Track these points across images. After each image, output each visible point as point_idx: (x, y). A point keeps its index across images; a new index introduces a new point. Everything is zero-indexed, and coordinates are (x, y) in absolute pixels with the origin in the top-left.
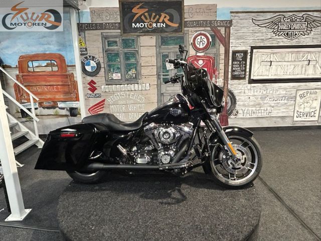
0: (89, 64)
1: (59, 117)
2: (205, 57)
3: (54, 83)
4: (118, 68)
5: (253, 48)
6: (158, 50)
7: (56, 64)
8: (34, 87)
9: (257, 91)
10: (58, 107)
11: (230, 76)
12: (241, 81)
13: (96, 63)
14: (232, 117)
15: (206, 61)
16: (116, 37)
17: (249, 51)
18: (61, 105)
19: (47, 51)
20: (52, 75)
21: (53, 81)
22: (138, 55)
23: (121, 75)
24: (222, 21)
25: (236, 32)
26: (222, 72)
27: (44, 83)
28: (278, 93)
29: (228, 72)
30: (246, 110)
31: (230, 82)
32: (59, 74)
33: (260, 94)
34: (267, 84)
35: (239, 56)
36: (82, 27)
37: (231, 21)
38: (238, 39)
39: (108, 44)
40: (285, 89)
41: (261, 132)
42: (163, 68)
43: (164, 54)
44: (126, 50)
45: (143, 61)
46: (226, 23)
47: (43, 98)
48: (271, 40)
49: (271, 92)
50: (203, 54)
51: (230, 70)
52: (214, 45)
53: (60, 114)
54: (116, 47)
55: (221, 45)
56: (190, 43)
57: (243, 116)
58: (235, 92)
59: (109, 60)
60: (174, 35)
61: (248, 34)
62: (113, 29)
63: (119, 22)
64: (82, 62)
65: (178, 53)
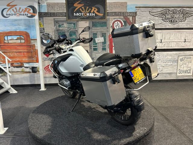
1: (23, 73)
3: (22, 51)
6: (90, 30)
7: (23, 38)
8: (7, 53)
10: (24, 66)
16: (63, 21)
20: (21, 45)
21: (21, 49)
22: (78, 33)
24: (131, 12)
25: (139, 19)
27: (15, 51)
28: (167, 58)
32: (25, 45)
34: (159, 52)
36: (41, 14)
37: (136, 13)
40: (171, 55)
42: (93, 42)
43: (94, 32)
46: (133, 14)
47: (14, 60)
48: (161, 24)
49: (162, 57)
53: (25, 71)
54: (63, 28)
56: (111, 26)
60: (100, 21)
62: (62, 16)
63: (66, 12)
64: (41, 37)
65: (103, 32)
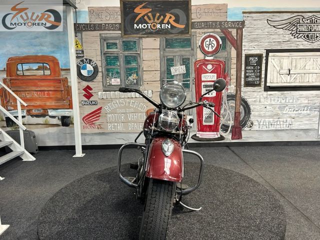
0: (85, 68)
1: (47, 127)
2: (215, 62)
3: (46, 89)
4: (118, 73)
5: (268, 51)
6: (162, 53)
7: (48, 67)
8: (22, 92)
9: (274, 100)
10: (48, 115)
11: (243, 83)
12: (256, 88)
13: (93, 67)
14: (246, 129)
15: (215, 65)
16: (116, 38)
17: (264, 55)
18: (51, 113)
19: (38, 53)
20: (43, 79)
21: (44, 86)
22: (140, 59)
23: (121, 80)
24: (233, 22)
25: (248, 34)
26: (234, 77)
27: (34, 88)
28: (299, 102)
29: (241, 78)
30: (262, 121)
31: (243, 89)
32: (52, 78)
33: (278, 103)
34: (286, 92)
35: (253, 60)
36: (78, 27)
37: (243, 23)
38: (252, 41)
39: (107, 45)
40: (307, 97)
41: (280, 147)
42: (167, 74)
43: (168, 57)
44: (126, 53)
45: (145, 66)
46: (238, 24)
47: (32, 105)
48: (289, 42)
49: (291, 101)
50: (212, 58)
51: (243, 76)
52: (224, 48)
53: (50, 123)
54: (115, 50)
55: (233, 48)
56: (198, 46)
57: (259, 128)
58: (249, 101)
59: (107, 64)
60: (180, 37)
61: (262, 36)
62: (113, 30)
63: (120, 22)
64: (77, 65)
65: (184, 57)
